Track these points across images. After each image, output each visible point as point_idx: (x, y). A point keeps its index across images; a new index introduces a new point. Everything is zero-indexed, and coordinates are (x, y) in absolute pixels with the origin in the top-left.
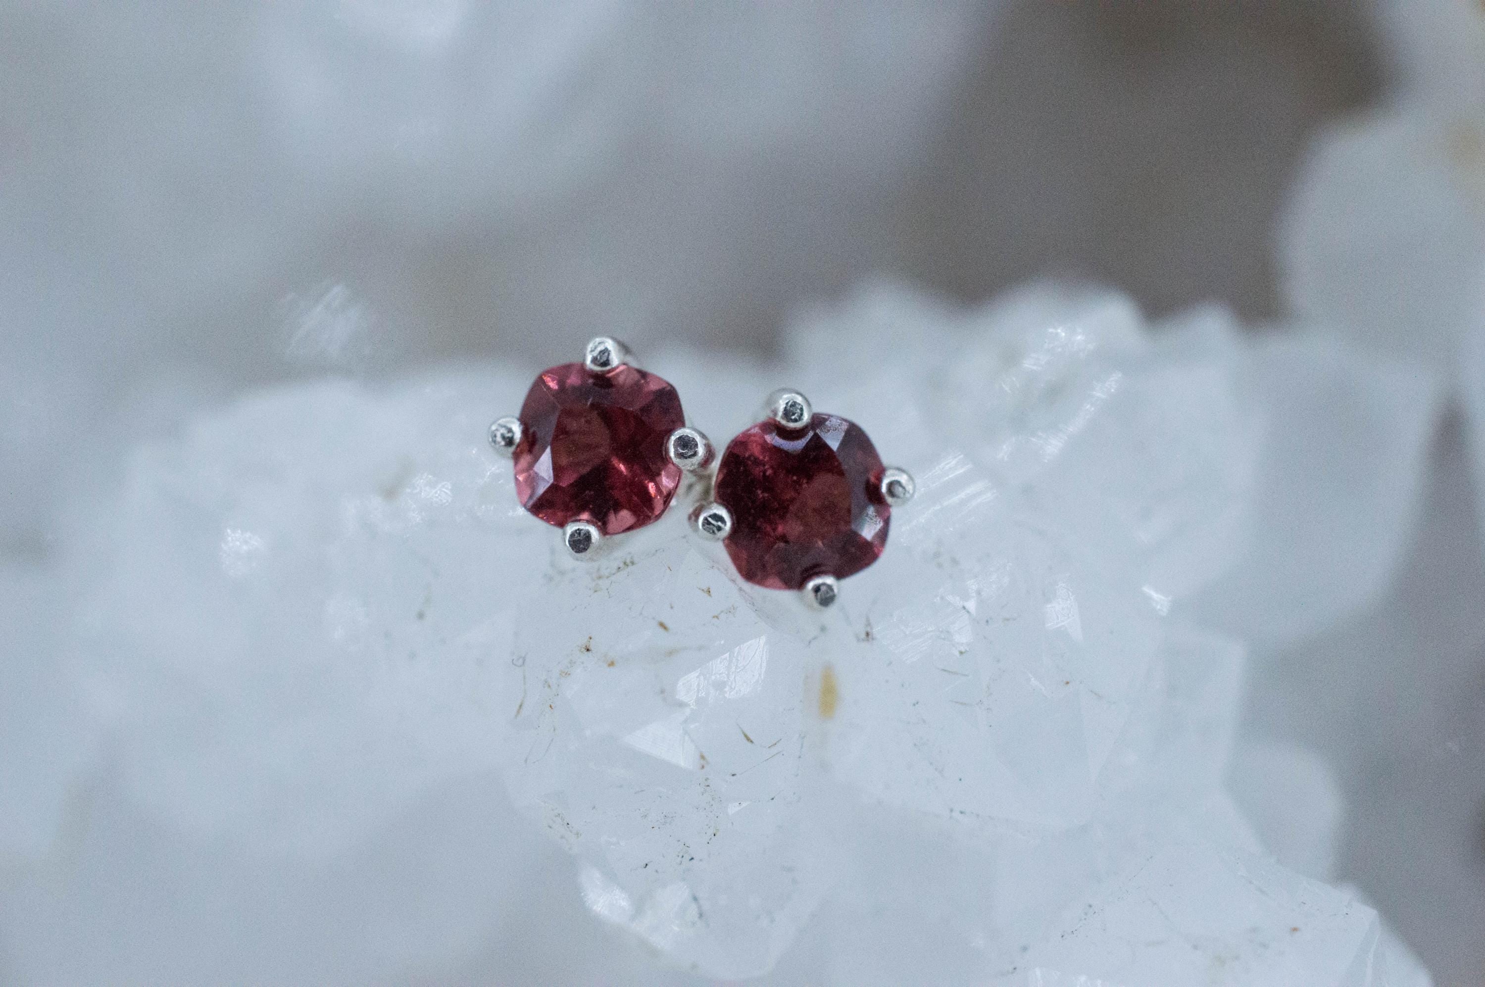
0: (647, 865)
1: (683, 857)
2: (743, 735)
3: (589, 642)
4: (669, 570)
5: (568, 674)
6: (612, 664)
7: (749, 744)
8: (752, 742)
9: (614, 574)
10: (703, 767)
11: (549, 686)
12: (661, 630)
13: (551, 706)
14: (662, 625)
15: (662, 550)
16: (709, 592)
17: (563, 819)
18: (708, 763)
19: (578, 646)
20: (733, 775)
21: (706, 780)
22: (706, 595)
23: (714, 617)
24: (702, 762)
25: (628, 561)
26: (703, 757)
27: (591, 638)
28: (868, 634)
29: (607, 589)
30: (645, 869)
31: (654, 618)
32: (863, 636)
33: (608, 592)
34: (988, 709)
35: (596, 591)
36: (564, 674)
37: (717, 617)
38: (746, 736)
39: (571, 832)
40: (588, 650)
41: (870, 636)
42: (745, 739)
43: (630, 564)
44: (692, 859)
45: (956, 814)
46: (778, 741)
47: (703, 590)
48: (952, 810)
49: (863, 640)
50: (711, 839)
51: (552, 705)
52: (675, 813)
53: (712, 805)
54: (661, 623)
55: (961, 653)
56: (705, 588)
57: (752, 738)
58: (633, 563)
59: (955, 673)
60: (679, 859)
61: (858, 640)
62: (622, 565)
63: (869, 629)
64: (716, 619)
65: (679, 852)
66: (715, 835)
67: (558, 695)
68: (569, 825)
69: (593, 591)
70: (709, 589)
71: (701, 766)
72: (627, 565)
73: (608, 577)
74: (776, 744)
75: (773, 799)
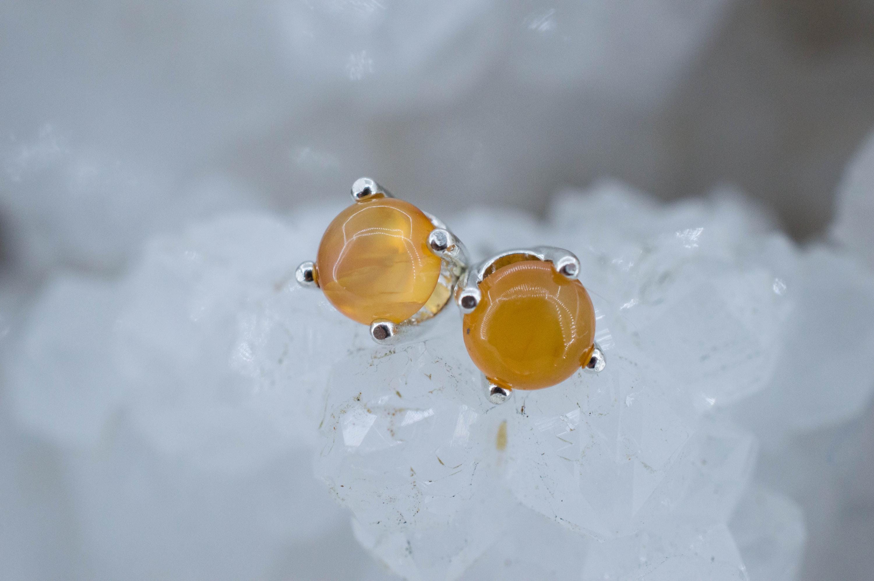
0: (379, 522)
1: (400, 520)
2: (438, 460)
3: (360, 395)
5: (345, 412)
6: (369, 410)
7: (441, 465)
8: (443, 464)
9: (382, 357)
11: (334, 417)
12: (397, 397)
13: (334, 428)
14: (398, 394)
15: (411, 348)
16: (431, 377)
17: (335, 490)
18: (415, 474)
19: (353, 397)
20: (430, 481)
21: (414, 482)
22: (428, 378)
23: (429, 392)
24: (412, 472)
25: (392, 351)
26: (412, 470)
27: (361, 393)
29: (377, 366)
30: (378, 524)
31: (395, 389)
32: (520, 410)
33: (377, 368)
34: (581, 464)
35: (371, 365)
36: (343, 412)
37: (432, 392)
38: (440, 461)
39: (339, 498)
40: (358, 400)
41: (523, 411)
42: (440, 463)
43: (393, 353)
44: (405, 522)
45: (558, 519)
46: (460, 465)
47: (427, 375)
48: (556, 517)
49: (519, 413)
50: (415, 514)
52: (396, 497)
53: (418, 496)
54: (398, 392)
55: (571, 430)
56: (429, 374)
57: (442, 461)
58: (394, 353)
59: (566, 441)
60: (398, 521)
61: (517, 412)
62: (388, 352)
63: (524, 407)
64: (430, 393)
65: (398, 518)
66: (417, 512)
67: (338, 423)
68: (338, 494)
69: (369, 365)
70: (431, 375)
71: (411, 475)
72: (391, 353)
73: (379, 358)
74: (458, 467)
75: (454, 496)
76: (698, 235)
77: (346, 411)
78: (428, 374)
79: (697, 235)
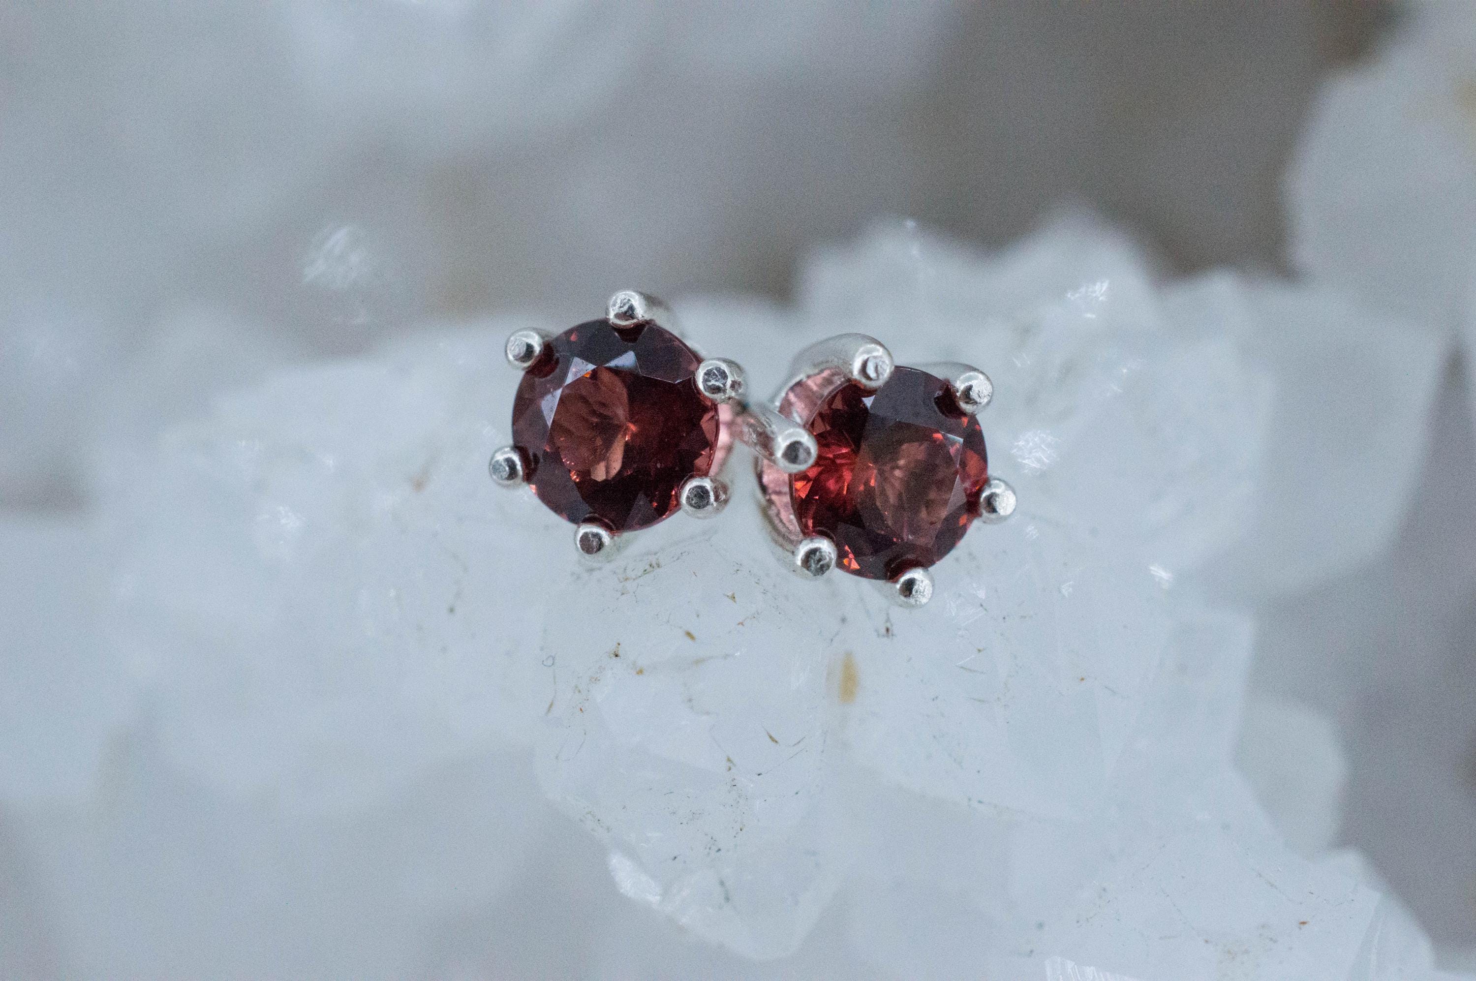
0: (675, 857)
1: (710, 848)
2: (768, 737)
3: (618, 648)
4: (694, 576)
6: (640, 672)
7: (773, 743)
8: (776, 742)
9: (640, 577)
10: (730, 769)
11: (580, 691)
12: (689, 641)
13: (581, 710)
14: (689, 634)
15: (687, 553)
16: (734, 598)
17: (594, 816)
18: (735, 765)
19: (607, 651)
20: (759, 775)
21: (733, 781)
22: (731, 601)
23: (739, 624)
24: (729, 764)
25: (654, 564)
26: (729, 760)
27: (619, 644)
28: (888, 630)
30: (674, 861)
31: (681, 628)
32: (883, 631)
33: (635, 596)
34: (1005, 706)
35: (623, 594)
36: (593, 680)
37: (742, 624)
38: (771, 737)
39: (602, 827)
40: (616, 656)
41: (890, 632)
42: (770, 740)
43: (655, 566)
44: (719, 850)
45: (974, 803)
46: (803, 739)
47: (728, 596)
48: (970, 800)
49: (883, 636)
50: (738, 833)
51: (583, 709)
52: (702, 808)
53: (739, 802)
54: (687, 632)
55: (979, 650)
57: (777, 739)
58: (659, 566)
59: (973, 671)
60: (707, 850)
61: (878, 635)
62: (647, 567)
63: (888, 625)
64: (740, 626)
65: (707, 844)
66: (741, 830)
67: (588, 699)
68: (600, 822)
69: (620, 593)
70: (733, 594)
71: (728, 768)
72: (653, 568)
73: (634, 579)
74: (799, 742)
75: (797, 793)
76: (1105, 291)
77: (599, 679)
78: (729, 594)
79: (1102, 291)
